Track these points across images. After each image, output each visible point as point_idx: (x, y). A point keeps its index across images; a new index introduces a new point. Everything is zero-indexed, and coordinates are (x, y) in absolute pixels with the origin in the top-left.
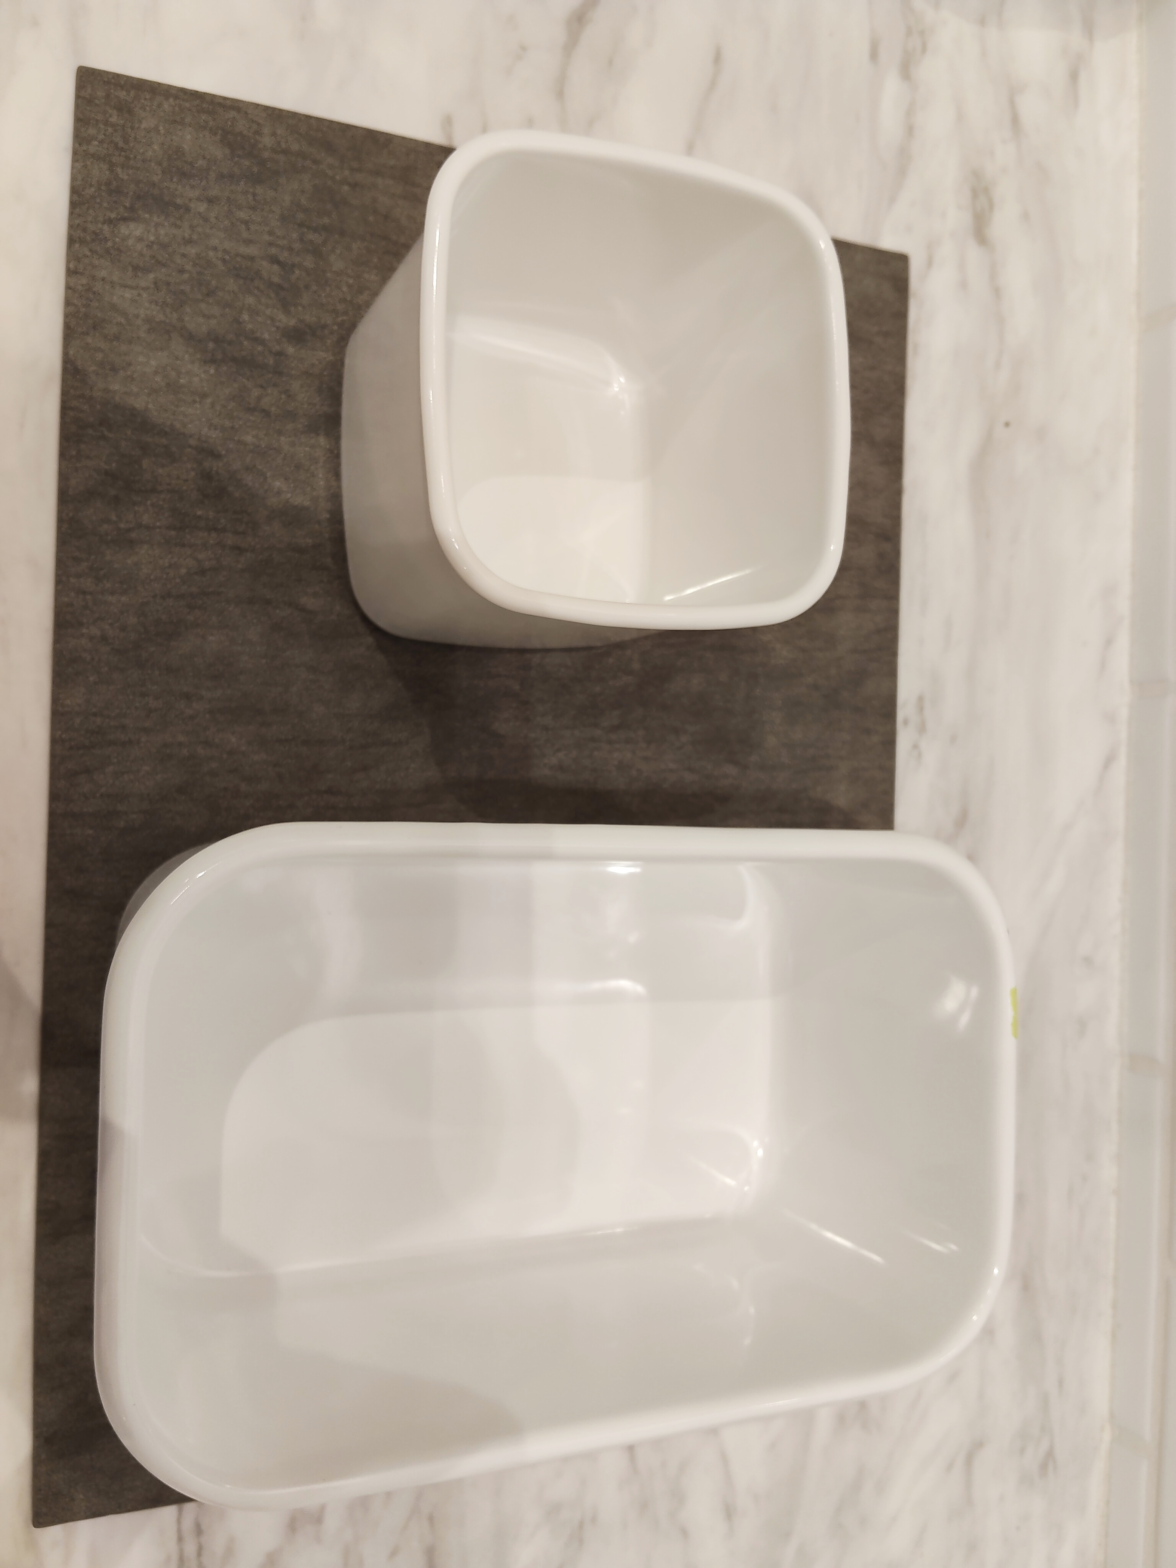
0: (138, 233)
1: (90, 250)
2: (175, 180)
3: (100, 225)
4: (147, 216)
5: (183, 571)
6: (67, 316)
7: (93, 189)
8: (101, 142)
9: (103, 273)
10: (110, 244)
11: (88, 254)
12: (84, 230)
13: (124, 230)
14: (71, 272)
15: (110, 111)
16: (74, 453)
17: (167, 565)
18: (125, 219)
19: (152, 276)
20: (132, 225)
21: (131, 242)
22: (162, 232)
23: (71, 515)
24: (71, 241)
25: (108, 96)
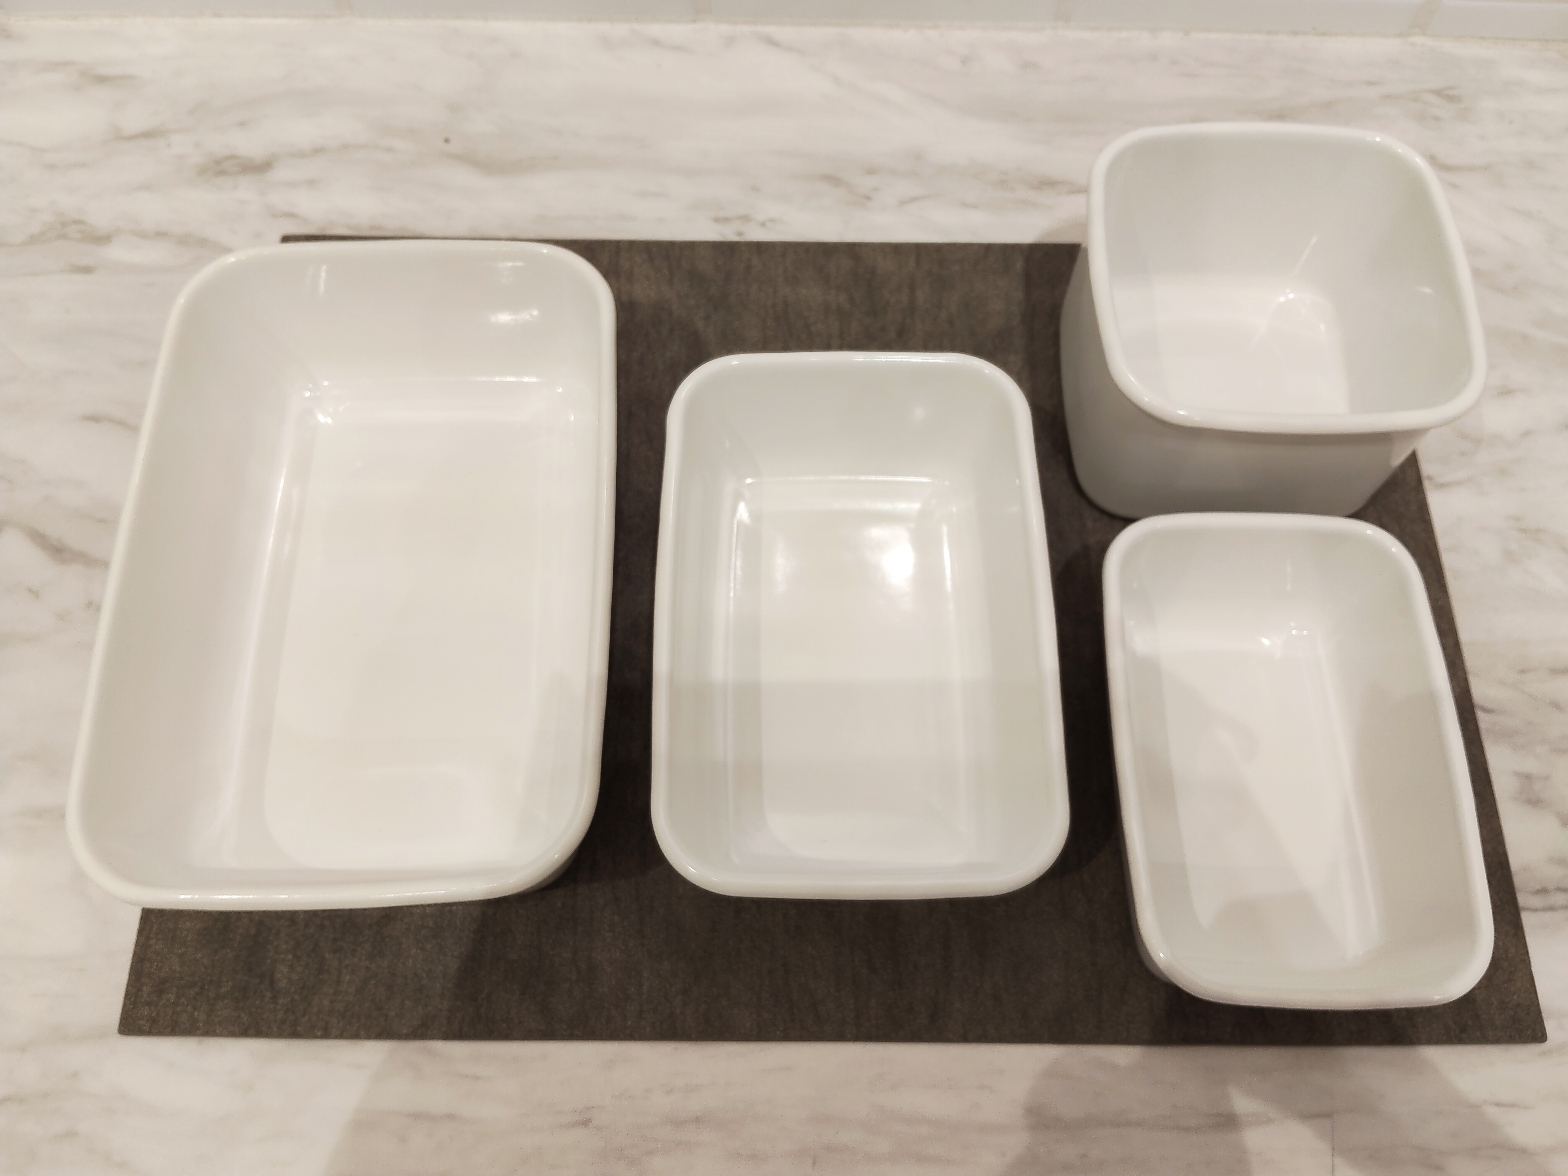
0: (285, 970)
1: (304, 1015)
2: (231, 936)
3: (279, 1007)
4: (268, 962)
5: (616, 918)
6: (369, 1037)
7: (243, 1015)
8: (195, 1008)
9: (326, 1003)
10: (297, 997)
11: (306, 1018)
12: (283, 1022)
13: (283, 984)
14: (326, 1034)
15: (164, 1001)
16: (504, 1025)
17: (611, 934)
18: (272, 983)
19: (327, 956)
20: (278, 976)
21: (294, 977)
22: (284, 947)
23: (565, 1027)
24: (295, 1035)
25: (148, 1004)
